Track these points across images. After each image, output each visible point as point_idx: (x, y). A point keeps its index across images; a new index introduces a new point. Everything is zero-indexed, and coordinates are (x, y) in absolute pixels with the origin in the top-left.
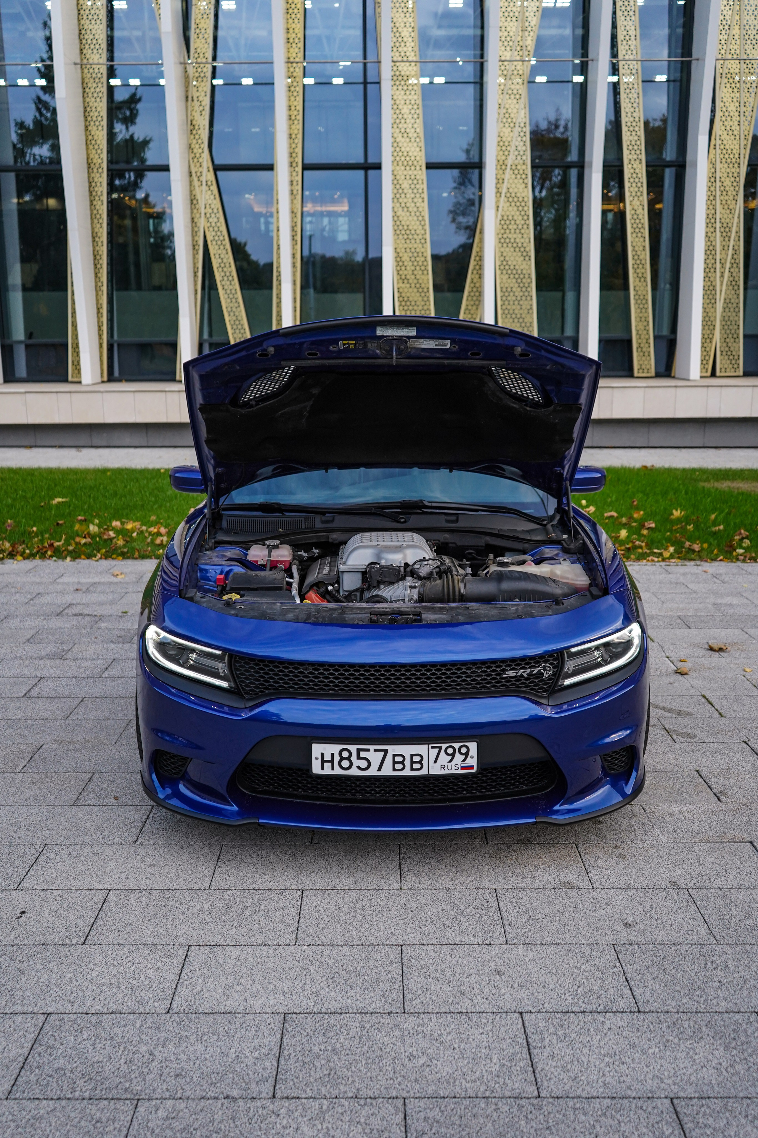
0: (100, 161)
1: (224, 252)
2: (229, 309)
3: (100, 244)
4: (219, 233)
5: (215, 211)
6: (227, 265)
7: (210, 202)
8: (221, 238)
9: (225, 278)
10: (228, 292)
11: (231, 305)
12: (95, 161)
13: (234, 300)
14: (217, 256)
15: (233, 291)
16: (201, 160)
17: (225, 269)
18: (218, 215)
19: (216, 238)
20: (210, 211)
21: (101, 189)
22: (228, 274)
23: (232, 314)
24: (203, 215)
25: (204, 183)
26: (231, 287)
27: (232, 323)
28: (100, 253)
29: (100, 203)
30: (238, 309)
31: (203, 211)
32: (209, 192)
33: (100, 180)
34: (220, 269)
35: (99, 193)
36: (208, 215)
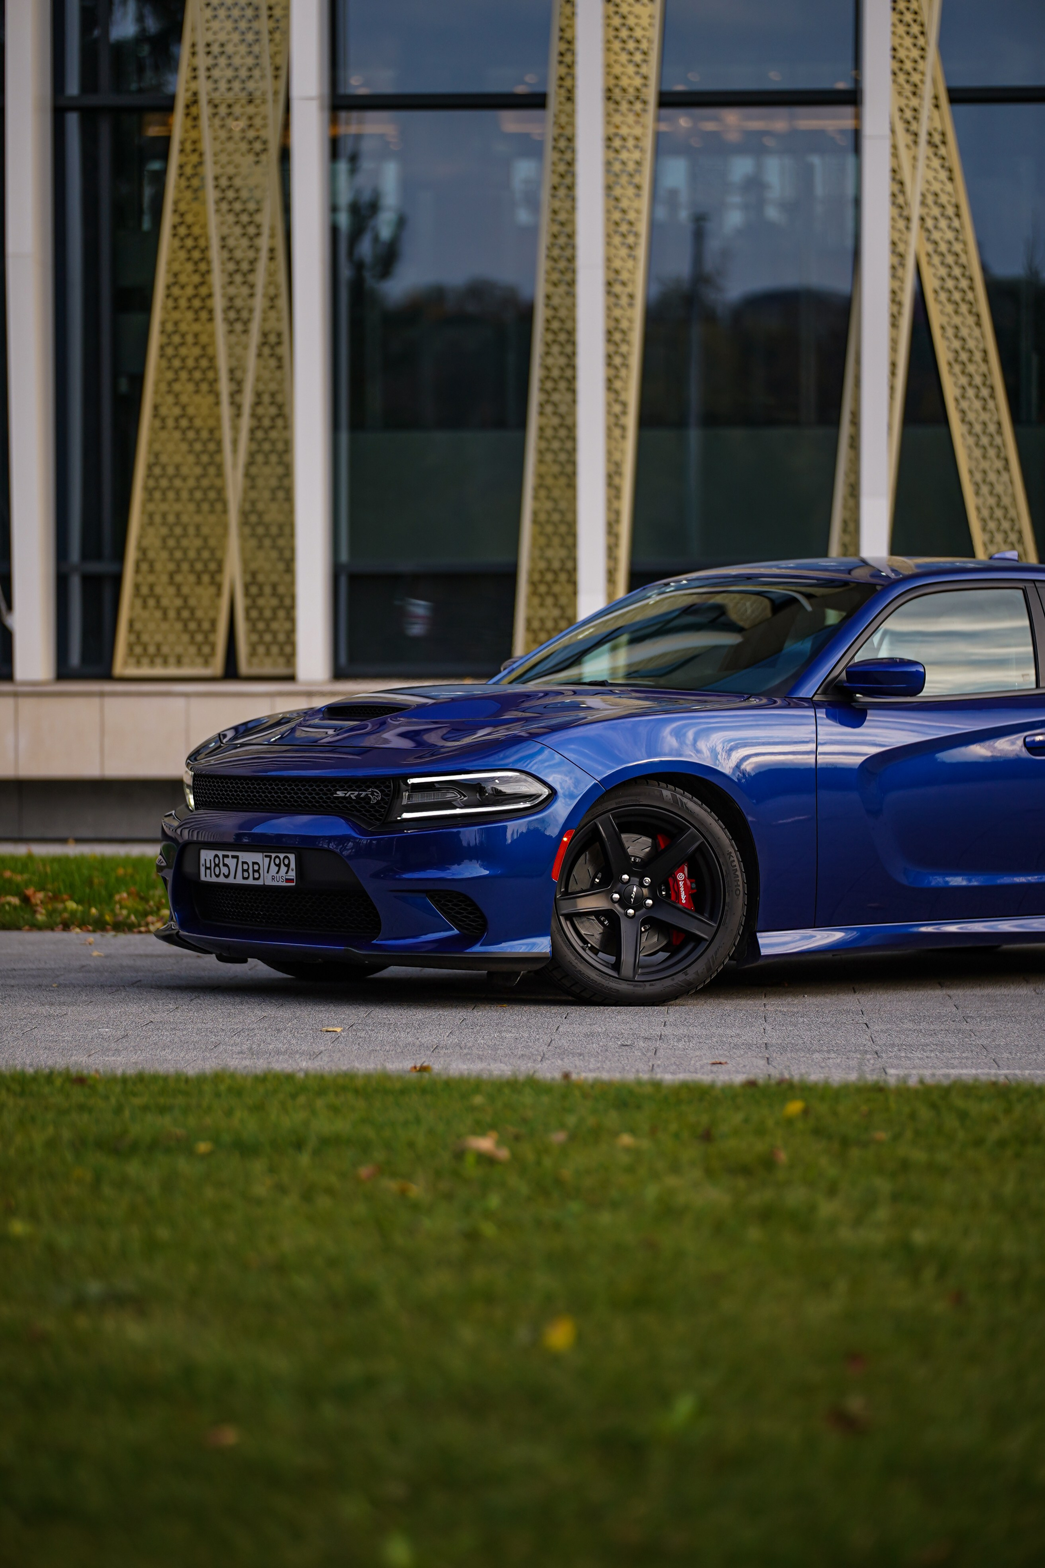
0: (638, 81)
1: (971, 320)
2: (978, 477)
3: (624, 300)
4: (957, 271)
5: (950, 211)
6: (978, 356)
7: (936, 187)
8: (964, 284)
9: (971, 393)
10: (978, 428)
11: (985, 465)
12: (625, 82)
13: (992, 453)
14: (950, 332)
15: (992, 428)
16: (916, 78)
17: (971, 368)
18: (956, 223)
19: (950, 284)
20: (936, 211)
21: (637, 155)
22: (978, 380)
23: (985, 489)
24: (915, 223)
25: (923, 138)
26: (985, 416)
27: (986, 513)
28: (624, 324)
29: (631, 191)
30: (1005, 477)
31: (916, 211)
32: (936, 163)
33: (638, 131)
34: (957, 368)
35: (631, 166)
36: (930, 223)
